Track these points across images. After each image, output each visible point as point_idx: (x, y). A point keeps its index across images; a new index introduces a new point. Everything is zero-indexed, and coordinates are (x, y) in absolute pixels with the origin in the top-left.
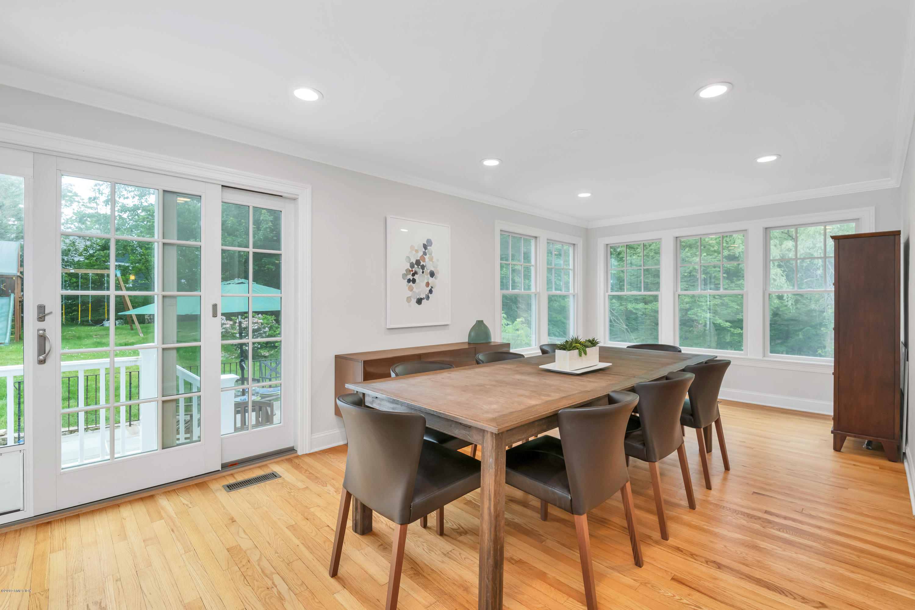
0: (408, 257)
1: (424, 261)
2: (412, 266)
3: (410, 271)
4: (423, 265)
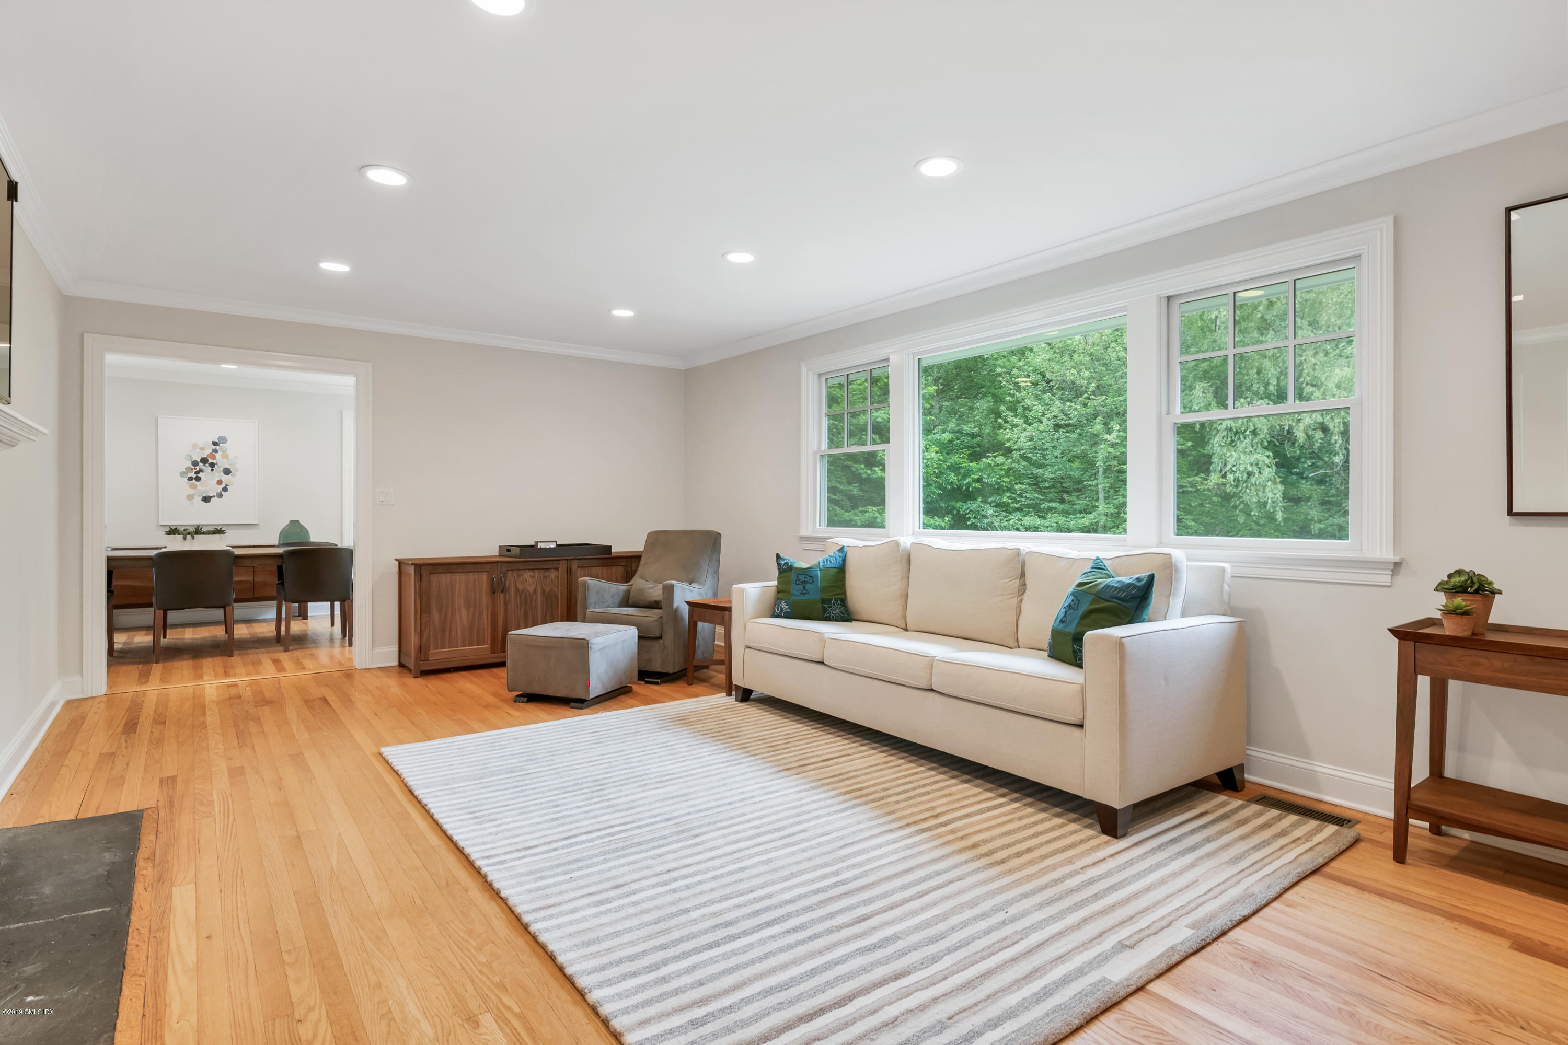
0: (190, 456)
1: (214, 458)
2: (195, 463)
3: (192, 469)
4: (212, 463)
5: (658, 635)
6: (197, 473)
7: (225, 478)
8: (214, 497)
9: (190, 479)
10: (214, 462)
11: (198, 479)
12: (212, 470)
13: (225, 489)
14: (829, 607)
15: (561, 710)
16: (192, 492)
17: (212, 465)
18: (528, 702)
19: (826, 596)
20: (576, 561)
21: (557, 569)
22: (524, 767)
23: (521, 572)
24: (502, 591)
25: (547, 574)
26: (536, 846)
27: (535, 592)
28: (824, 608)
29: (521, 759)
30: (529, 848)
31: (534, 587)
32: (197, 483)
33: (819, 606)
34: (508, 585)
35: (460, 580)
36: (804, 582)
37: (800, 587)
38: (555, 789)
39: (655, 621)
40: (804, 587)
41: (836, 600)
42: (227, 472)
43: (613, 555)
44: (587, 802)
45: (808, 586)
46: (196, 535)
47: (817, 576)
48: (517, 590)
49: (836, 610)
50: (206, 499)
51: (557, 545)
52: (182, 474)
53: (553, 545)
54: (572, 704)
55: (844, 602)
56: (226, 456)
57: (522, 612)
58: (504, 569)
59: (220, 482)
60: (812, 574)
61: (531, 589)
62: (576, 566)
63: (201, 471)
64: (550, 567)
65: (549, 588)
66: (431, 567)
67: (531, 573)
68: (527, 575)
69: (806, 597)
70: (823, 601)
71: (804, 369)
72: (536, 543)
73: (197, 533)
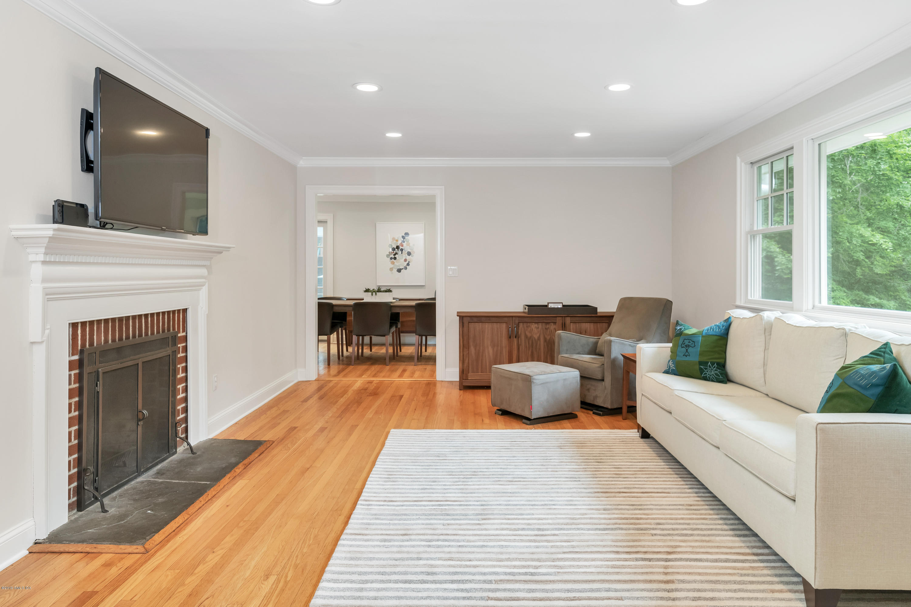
0: (391, 245)
1: (403, 246)
2: (393, 249)
3: (392, 253)
5: (599, 377)
6: (395, 255)
7: (408, 258)
8: (403, 269)
9: (391, 258)
10: (403, 248)
11: (395, 258)
12: (402, 253)
13: (408, 264)
14: (706, 369)
15: (514, 423)
16: (392, 266)
17: (402, 250)
18: (502, 415)
19: (704, 359)
20: (569, 318)
21: (555, 323)
22: (447, 455)
23: (529, 324)
24: (516, 337)
25: (548, 326)
26: (396, 501)
27: (539, 338)
28: (701, 369)
29: (452, 450)
30: (392, 501)
31: (538, 335)
32: (395, 261)
33: (697, 367)
34: (519, 333)
35: (487, 327)
36: (688, 346)
37: (684, 350)
38: (446, 472)
39: (599, 367)
40: (687, 350)
41: (713, 364)
42: (409, 254)
43: (598, 314)
44: (453, 483)
45: (690, 350)
46: (377, 293)
47: (698, 342)
48: (526, 336)
49: (712, 372)
50: (399, 271)
51: (563, 306)
52: (388, 256)
53: (560, 306)
54: (524, 421)
55: (722, 366)
56: (408, 244)
57: (530, 353)
58: (517, 322)
59: (405, 260)
60: (694, 339)
61: (536, 336)
62: (569, 322)
63: (396, 254)
64: (549, 321)
65: (549, 337)
66: (469, 318)
67: (536, 325)
68: (534, 326)
69: (687, 359)
70: (701, 363)
71: (738, 160)
72: (548, 303)
73: (378, 291)
